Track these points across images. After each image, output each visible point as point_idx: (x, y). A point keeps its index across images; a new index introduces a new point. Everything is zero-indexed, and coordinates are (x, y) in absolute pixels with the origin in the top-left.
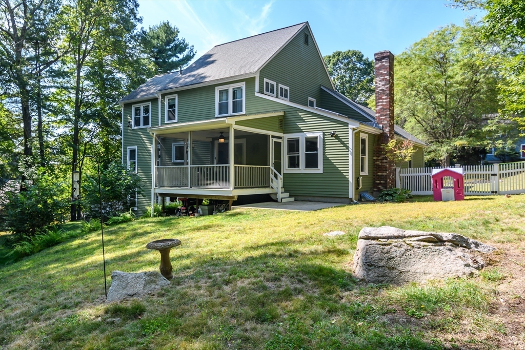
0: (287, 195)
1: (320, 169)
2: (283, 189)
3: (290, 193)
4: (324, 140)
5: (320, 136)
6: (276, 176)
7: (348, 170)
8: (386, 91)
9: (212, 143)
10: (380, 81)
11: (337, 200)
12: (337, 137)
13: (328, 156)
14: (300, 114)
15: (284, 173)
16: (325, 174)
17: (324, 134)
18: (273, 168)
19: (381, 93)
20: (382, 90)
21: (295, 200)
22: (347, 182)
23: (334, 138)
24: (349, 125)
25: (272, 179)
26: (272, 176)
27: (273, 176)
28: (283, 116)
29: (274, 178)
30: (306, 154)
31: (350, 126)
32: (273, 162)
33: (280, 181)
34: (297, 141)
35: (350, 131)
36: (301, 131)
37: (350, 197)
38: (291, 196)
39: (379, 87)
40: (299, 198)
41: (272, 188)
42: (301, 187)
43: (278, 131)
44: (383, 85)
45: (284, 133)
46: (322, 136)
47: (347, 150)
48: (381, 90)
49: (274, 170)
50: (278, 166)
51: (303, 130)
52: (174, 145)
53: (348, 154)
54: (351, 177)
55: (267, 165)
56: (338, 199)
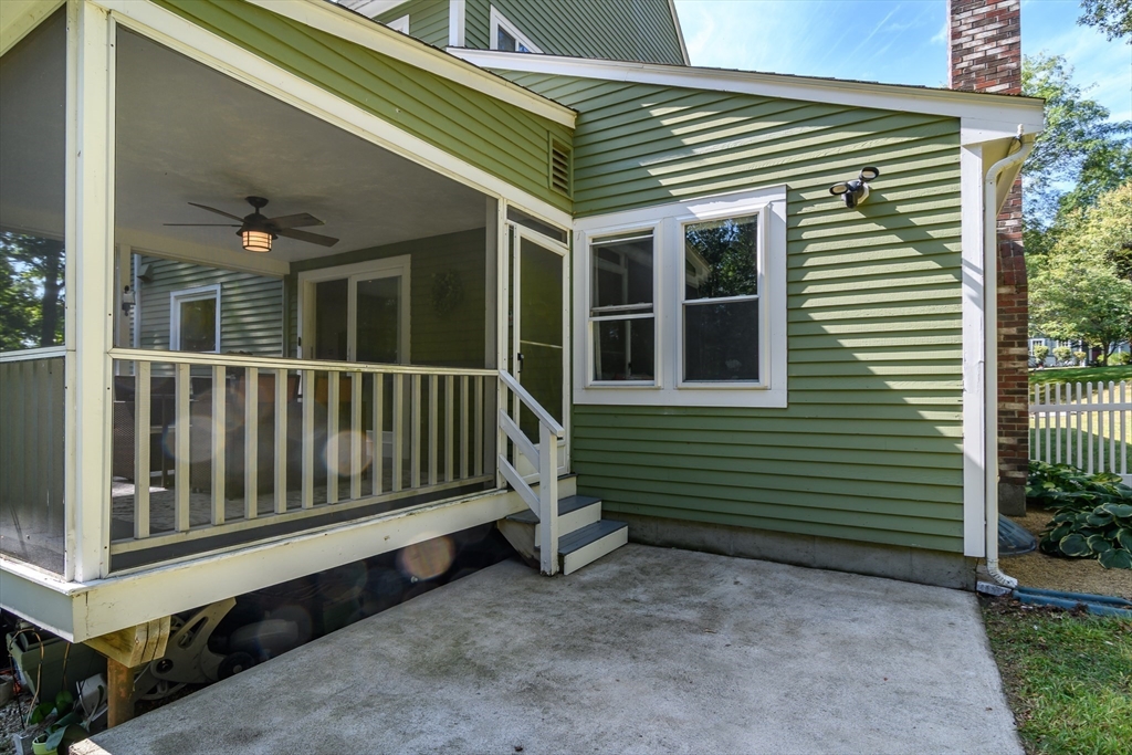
0: (590, 514)
1: (771, 387)
2: (573, 481)
3: (603, 501)
4: (792, 228)
5: (769, 210)
6: (530, 427)
7: (959, 392)
8: (1004, 60)
9: (291, 282)
10: (976, 25)
11: (873, 560)
12: (877, 209)
13: (816, 316)
14: (656, 112)
15: (573, 406)
16: (796, 412)
17: (794, 201)
18: (514, 382)
19: (978, 72)
20: (989, 60)
21: (632, 540)
22: (951, 462)
23: (857, 215)
24: (963, 131)
25: (510, 444)
26: (508, 426)
27: (515, 425)
28: (573, 134)
29: (520, 438)
30: (688, 309)
31: (969, 135)
32: (517, 350)
33: (554, 444)
34: (644, 244)
35: (971, 168)
36: (663, 197)
37: (973, 546)
38: (610, 519)
39: (970, 51)
40: (651, 531)
41: (509, 488)
42: (663, 475)
43: (545, 194)
44: (988, 40)
45: (575, 216)
46: (780, 210)
47: (949, 278)
48: (979, 61)
49: (523, 394)
50: (543, 373)
51: (674, 192)
52: (177, 298)
53: (958, 300)
54: (974, 435)
55: (482, 366)
56: (881, 554)
